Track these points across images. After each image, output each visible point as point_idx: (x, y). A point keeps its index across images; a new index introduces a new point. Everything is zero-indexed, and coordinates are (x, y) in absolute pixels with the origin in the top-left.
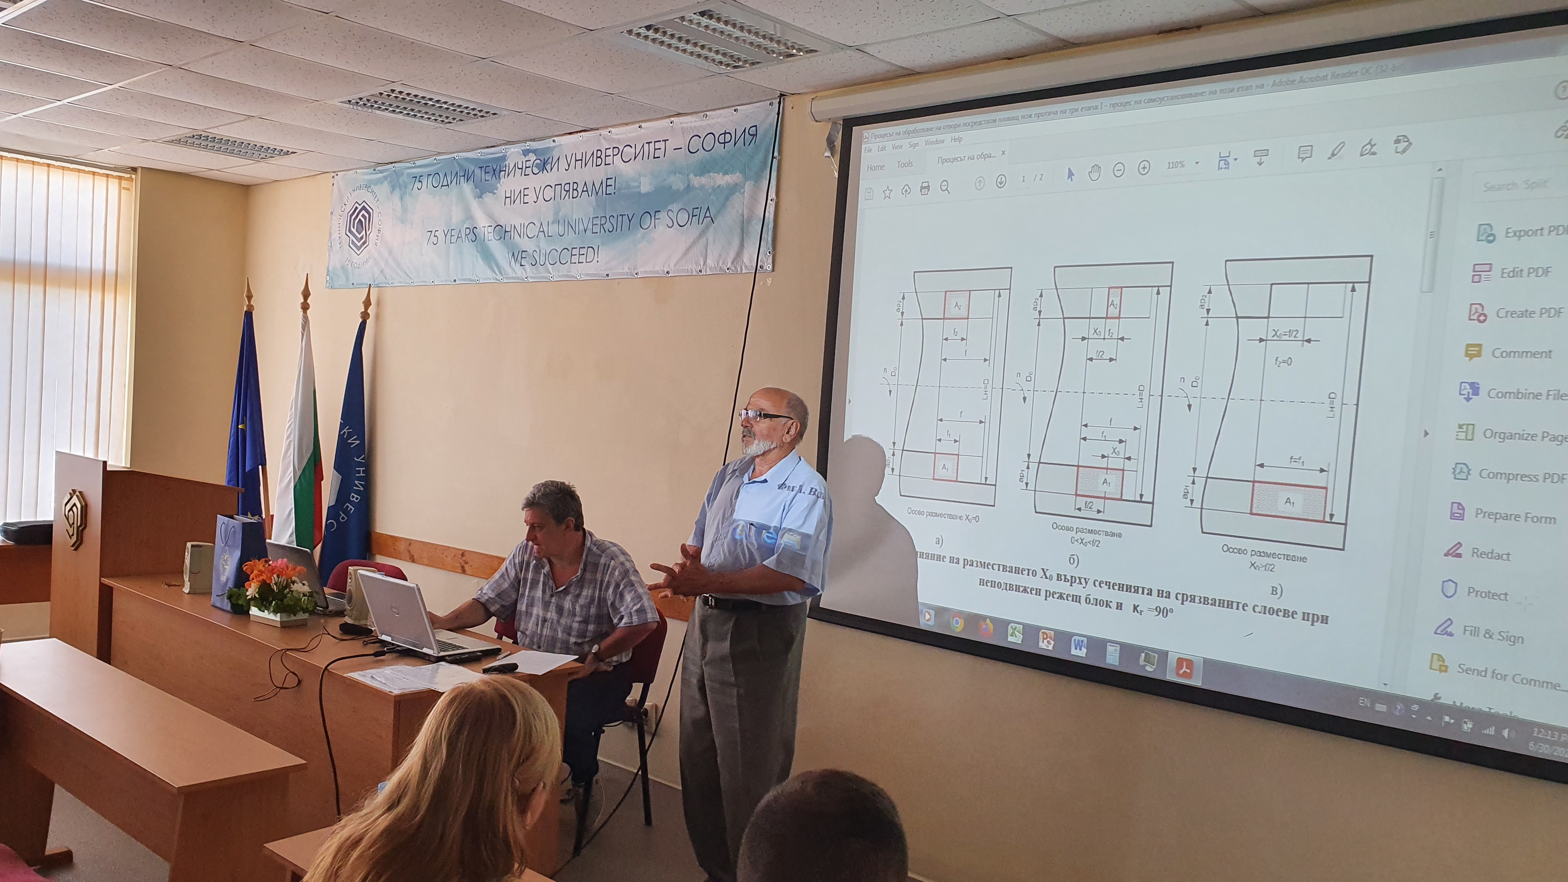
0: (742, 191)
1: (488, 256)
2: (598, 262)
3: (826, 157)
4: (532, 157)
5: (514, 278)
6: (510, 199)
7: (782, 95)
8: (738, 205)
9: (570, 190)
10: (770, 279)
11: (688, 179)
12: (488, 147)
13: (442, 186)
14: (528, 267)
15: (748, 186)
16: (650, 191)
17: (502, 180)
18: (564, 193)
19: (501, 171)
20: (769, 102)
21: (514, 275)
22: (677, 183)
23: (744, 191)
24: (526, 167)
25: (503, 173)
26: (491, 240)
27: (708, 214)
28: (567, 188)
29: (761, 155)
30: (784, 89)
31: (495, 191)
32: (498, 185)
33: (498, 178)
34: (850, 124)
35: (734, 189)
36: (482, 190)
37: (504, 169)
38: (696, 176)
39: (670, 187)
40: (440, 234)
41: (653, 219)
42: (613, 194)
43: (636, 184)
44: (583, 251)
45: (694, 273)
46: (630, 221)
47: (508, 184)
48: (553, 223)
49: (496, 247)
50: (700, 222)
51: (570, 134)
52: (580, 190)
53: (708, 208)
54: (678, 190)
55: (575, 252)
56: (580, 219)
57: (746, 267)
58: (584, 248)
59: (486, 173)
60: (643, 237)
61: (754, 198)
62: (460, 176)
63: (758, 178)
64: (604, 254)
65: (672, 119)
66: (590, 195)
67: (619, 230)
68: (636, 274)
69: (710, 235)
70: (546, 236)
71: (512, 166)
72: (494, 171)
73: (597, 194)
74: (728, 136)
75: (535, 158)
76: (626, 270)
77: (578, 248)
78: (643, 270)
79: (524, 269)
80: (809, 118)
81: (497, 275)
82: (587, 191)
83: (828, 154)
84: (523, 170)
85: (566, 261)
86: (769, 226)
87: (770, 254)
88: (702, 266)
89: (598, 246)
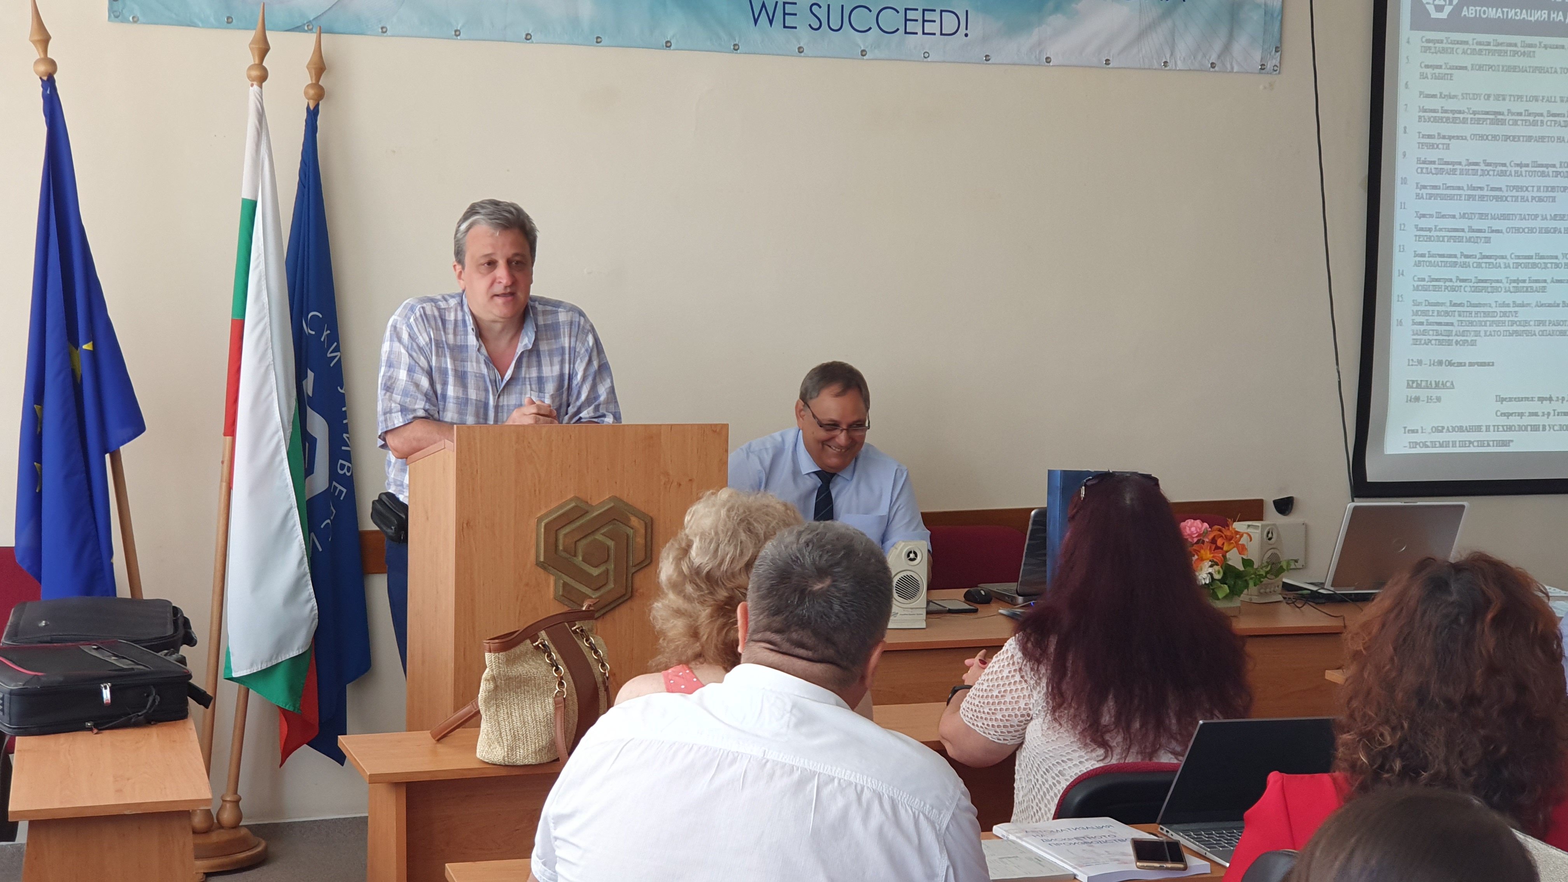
2: (966, 35)
14: (802, 31)
44: (928, 16)
45: (1156, 65)
55: (911, 15)
57: (1239, 65)
58: (934, 11)
68: (1046, 59)
69: (1179, 17)
77: (920, 11)
78: (1060, 54)
79: (792, 34)
85: (895, 29)
86: (1275, 15)
87: (1276, 51)
88: (1168, 56)
89: (967, 12)
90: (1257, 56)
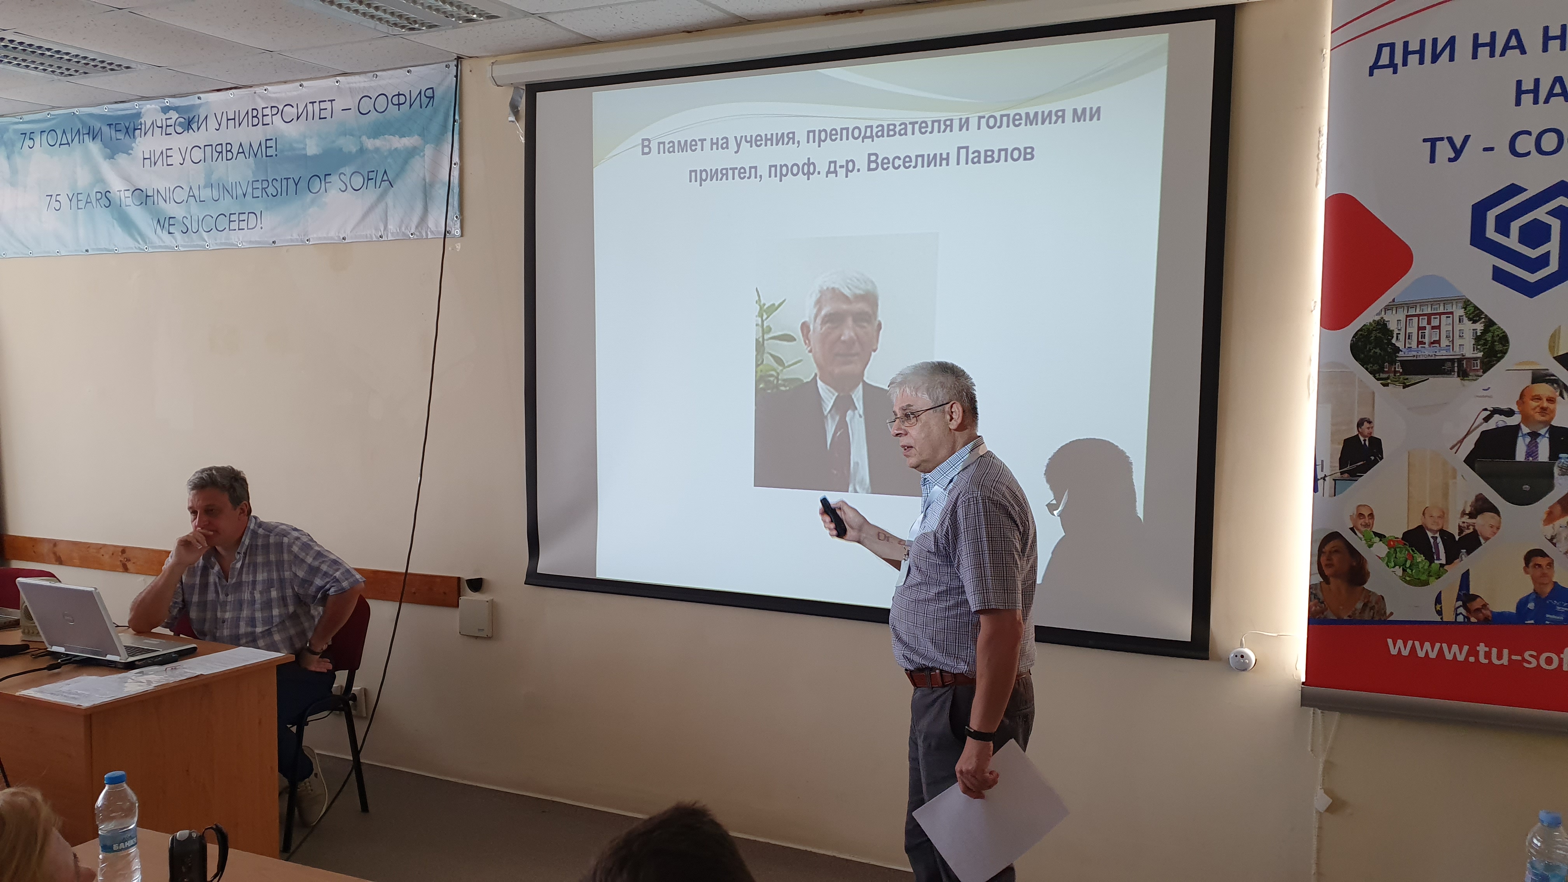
0: (422, 154)
1: (126, 222)
2: (262, 228)
3: (510, 121)
4: (174, 115)
5: (160, 247)
6: (151, 160)
7: (459, 59)
8: (418, 169)
9: (223, 151)
10: (459, 244)
11: (360, 142)
12: (116, 103)
13: (60, 144)
14: (178, 235)
15: (429, 150)
16: (318, 154)
17: (138, 139)
18: (216, 155)
19: (135, 129)
20: (444, 64)
21: (162, 244)
22: (349, 145)
23: (424, 155)
24: (167, 126)
25: (138, 132)
26: (130, 206)
27: (385, 178)
28: (219, 149)
29: (440, 117)
30: (461, 52)
31: (130, 152)
32: (133, 145)
33: (132, 137)
34: (533, 89)
35: (412, 153)
36: (113, 150)
37: (139, 127)
38: (369, 138)
39: (341, 149)
40: (63, 199)
41: (323, 183)
42: (274, 155)
43: (302, 146)
44: (242, 217)
45: (375, 239)
46: (296, 185)
47: (144, 145)
48: (205, 187)
49: (137, 214)
50: (378, 185)
51: (218, 90)
52: (235, 151)
53: (385, 172)
54: (350, 153)
55: (233, 218)
56: (238, 183)
57: (432, 232)
58: (245, 213)
59: (116, 131)
60: (313, 202)
61: (436, 163)
62: (83, 134)
63: (438, 141)
64: (270, 220)
65: (338, 78)
66: (247, 156)
67: (284, 194)
68: (308, 240)
69: (389, 199)
70: (198, 200)
71: (149, 124)
72: (127, 129)
73: (256, 156)
74: (402, 99)
75: (177, 116)
76: (295, 236)
77: (237, 214)
78: (315, 236)
79: (173, 237)
80: (491, 84)
81: (138, 242)
82: (243, 152)
83: (512, 118)
84: (165, 130)
85: (224, 228)
87: (457, 219)
88: (382, 230)
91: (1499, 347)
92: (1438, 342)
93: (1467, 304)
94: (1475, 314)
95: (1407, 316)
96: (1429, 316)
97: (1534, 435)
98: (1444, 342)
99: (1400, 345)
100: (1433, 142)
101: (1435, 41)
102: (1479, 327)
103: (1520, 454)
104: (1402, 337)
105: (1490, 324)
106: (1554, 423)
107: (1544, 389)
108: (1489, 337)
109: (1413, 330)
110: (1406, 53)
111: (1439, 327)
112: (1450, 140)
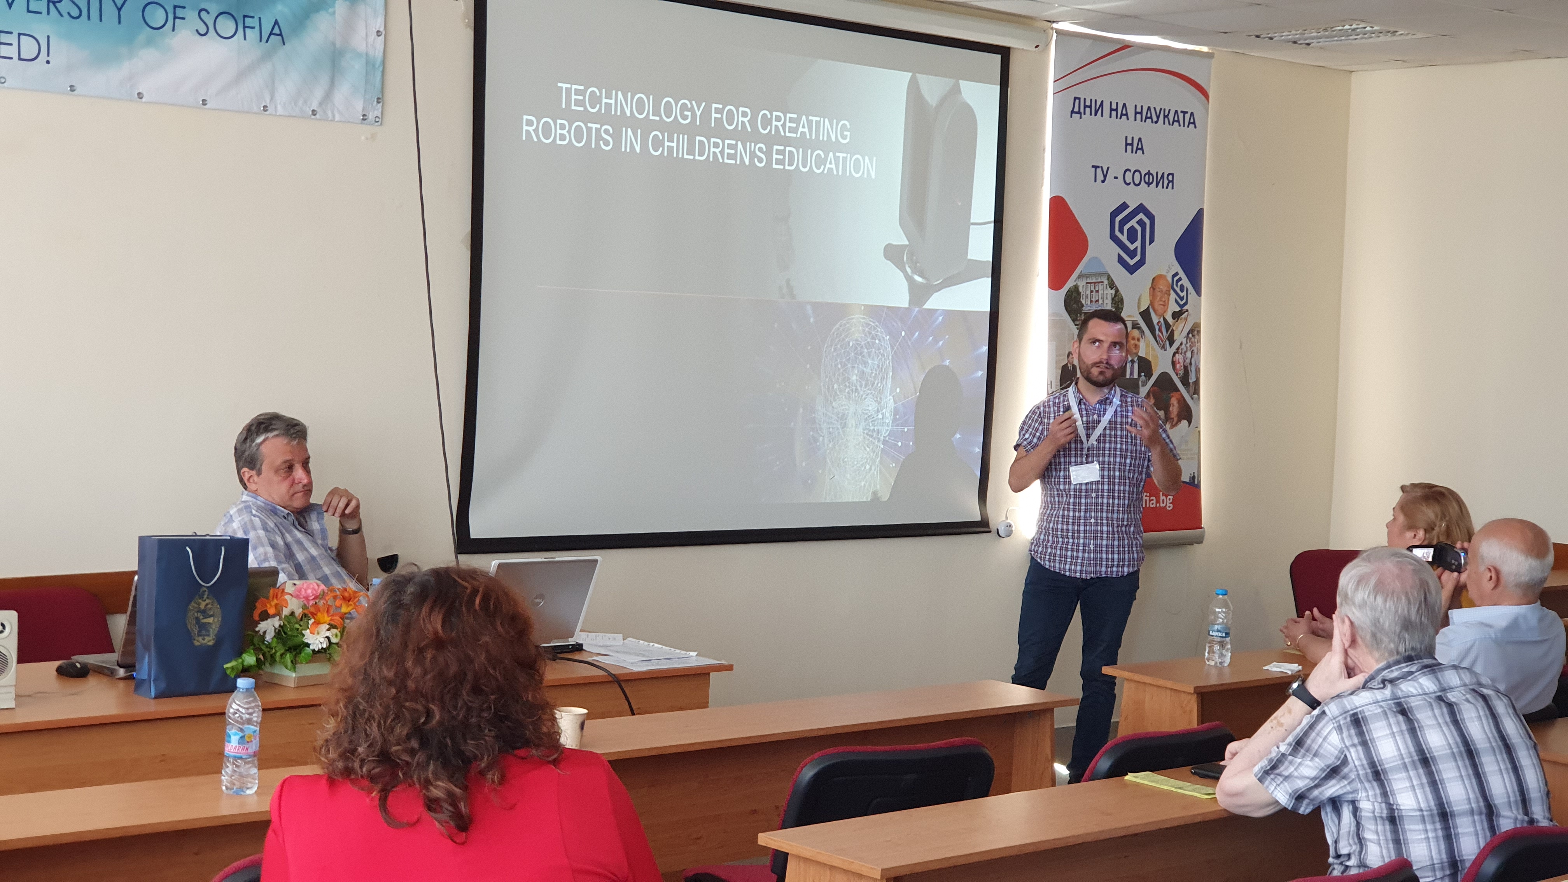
0: (331, 10)
2: (48, 62)
8: (325, 29)
15: (340, 6)
23: (335, 11)
27: (277, 31)
35: (316, 6)
41: (171, 17)
44: (6, 38)
45: (255, 109)
46: (119, 9)
50: (264, 39)
53: (276, 23)
57: (341, 114)
58: (11, 33)
60: (149, 42)
61: (349, 26)
68: (139, 95)
69: (279, 61)
86: (377, 66)
87: (378, 102)
88: (268, 101)
89: (48, 37)
90: (359, 106)
91: (1120, 306)
92: (1097, 301)
93: (1109, 277)
94: (1112, 285)
95: (1087, 283)
96: (1095, 283)
97: (1133, 361)
98: (1101, 302)
99: (1083, 302)
100: (1096, 167)
101: (1096, 101)
102: (1113, 292)
103: (1128, 376)
104: (1084, 297)
105: (1117, 291)
106: (1140, 354)
107: (1136, 333)
108: (1116, 298)
109: (1089, 292)
110: (1085, 106)
111: (1097, 291)
112: (1102, 167)
